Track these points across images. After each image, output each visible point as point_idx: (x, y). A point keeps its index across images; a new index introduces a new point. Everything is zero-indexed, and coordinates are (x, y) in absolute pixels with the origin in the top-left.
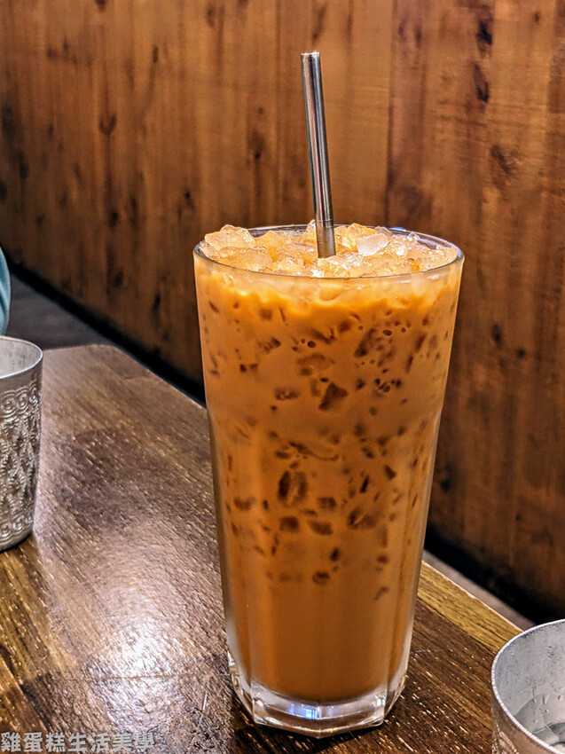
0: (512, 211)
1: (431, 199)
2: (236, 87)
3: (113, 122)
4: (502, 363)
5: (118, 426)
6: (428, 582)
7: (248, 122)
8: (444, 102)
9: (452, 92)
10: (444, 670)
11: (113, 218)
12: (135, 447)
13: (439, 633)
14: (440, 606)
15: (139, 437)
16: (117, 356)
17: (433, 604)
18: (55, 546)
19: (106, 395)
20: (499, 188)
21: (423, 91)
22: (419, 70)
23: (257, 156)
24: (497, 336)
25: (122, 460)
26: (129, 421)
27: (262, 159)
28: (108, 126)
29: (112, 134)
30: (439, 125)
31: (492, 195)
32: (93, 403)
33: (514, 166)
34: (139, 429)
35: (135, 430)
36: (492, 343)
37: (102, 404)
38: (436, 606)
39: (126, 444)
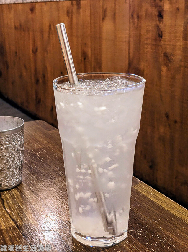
0: (171, 74)
1: (144, 71)
2: (77, 36)
3: (37, 50)
4: (169, 125)
5: (47, 147)
6: (157, 196)
7: (81, 48)
8: (147, 39)
9: (150, 35)
10: (166, 226)
11: (37, 81)
12: (54, 153)
13: (163, 213)
14: (162, 204)
15: (54, 150)
16: (45, 124)
17: (159, 204)
18: (29, 186)
19: (42, 136)
20: (166, 66)
21: (140, 35)
22: (138, 28)
23: (85, 59)
24: (167, 116)
25: (50, 158)
26: (50, 145)
27: (86, 60)
28: (35, 51)
29: (36, 54)
30: (146, 46)
31: (164, 69)
32: (38, 139)
33: (172, 59)
34: (54, 147)
35: (53, 148)
36: (166, 118)
37: (41, 140)
38: (161, 204)
39: (50, 152)
